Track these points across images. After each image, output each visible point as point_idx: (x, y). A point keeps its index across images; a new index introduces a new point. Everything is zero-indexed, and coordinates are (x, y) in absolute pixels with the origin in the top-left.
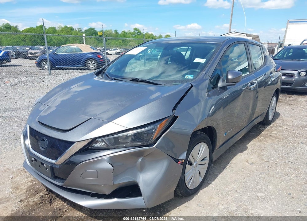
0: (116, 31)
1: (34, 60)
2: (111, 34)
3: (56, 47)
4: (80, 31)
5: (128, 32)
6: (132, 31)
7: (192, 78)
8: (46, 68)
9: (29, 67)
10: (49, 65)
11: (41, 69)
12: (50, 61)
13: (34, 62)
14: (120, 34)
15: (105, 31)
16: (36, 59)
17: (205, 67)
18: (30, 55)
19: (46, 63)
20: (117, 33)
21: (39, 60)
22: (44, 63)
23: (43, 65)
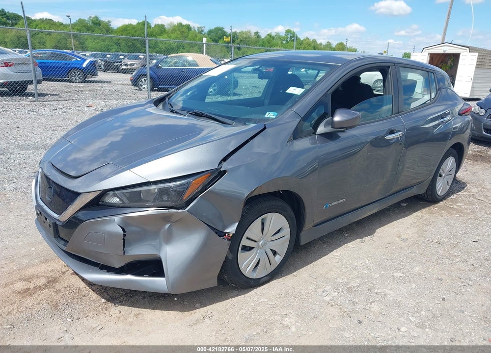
0: (257, 33)
1: (129, 75)
2: (248, 38)
3: (162, 56)
4: (201, 32)
5: (276, 35)
6: (283, 34)
7: (274, 117)
8: (144, 88)
9: (121, 84)
10: (149, 83)
11: (138, 89)
12: (151, 78)
13: (129, 77)
14: (263, 39)
15: (240, 33)
16: (132, 74)
17: (298, 101)
18: (124, 67)
19: (145, 80)
20: (258, 36)
21: (135, 75)
22: (143, 80)
23: (140, 83)
